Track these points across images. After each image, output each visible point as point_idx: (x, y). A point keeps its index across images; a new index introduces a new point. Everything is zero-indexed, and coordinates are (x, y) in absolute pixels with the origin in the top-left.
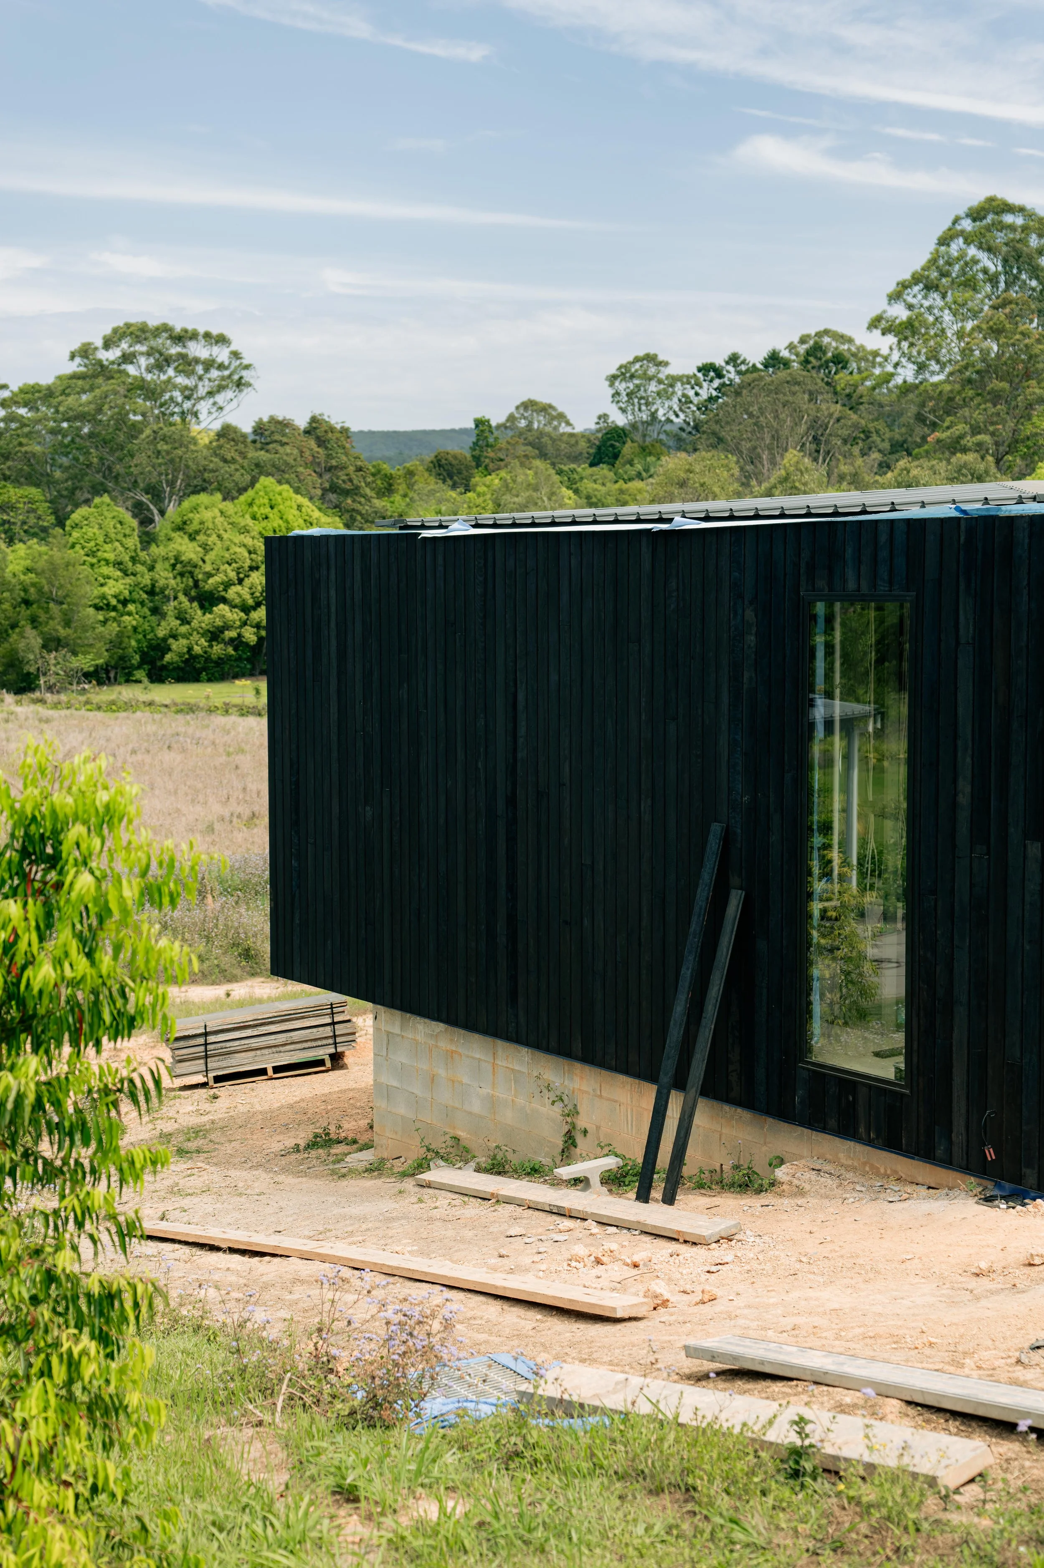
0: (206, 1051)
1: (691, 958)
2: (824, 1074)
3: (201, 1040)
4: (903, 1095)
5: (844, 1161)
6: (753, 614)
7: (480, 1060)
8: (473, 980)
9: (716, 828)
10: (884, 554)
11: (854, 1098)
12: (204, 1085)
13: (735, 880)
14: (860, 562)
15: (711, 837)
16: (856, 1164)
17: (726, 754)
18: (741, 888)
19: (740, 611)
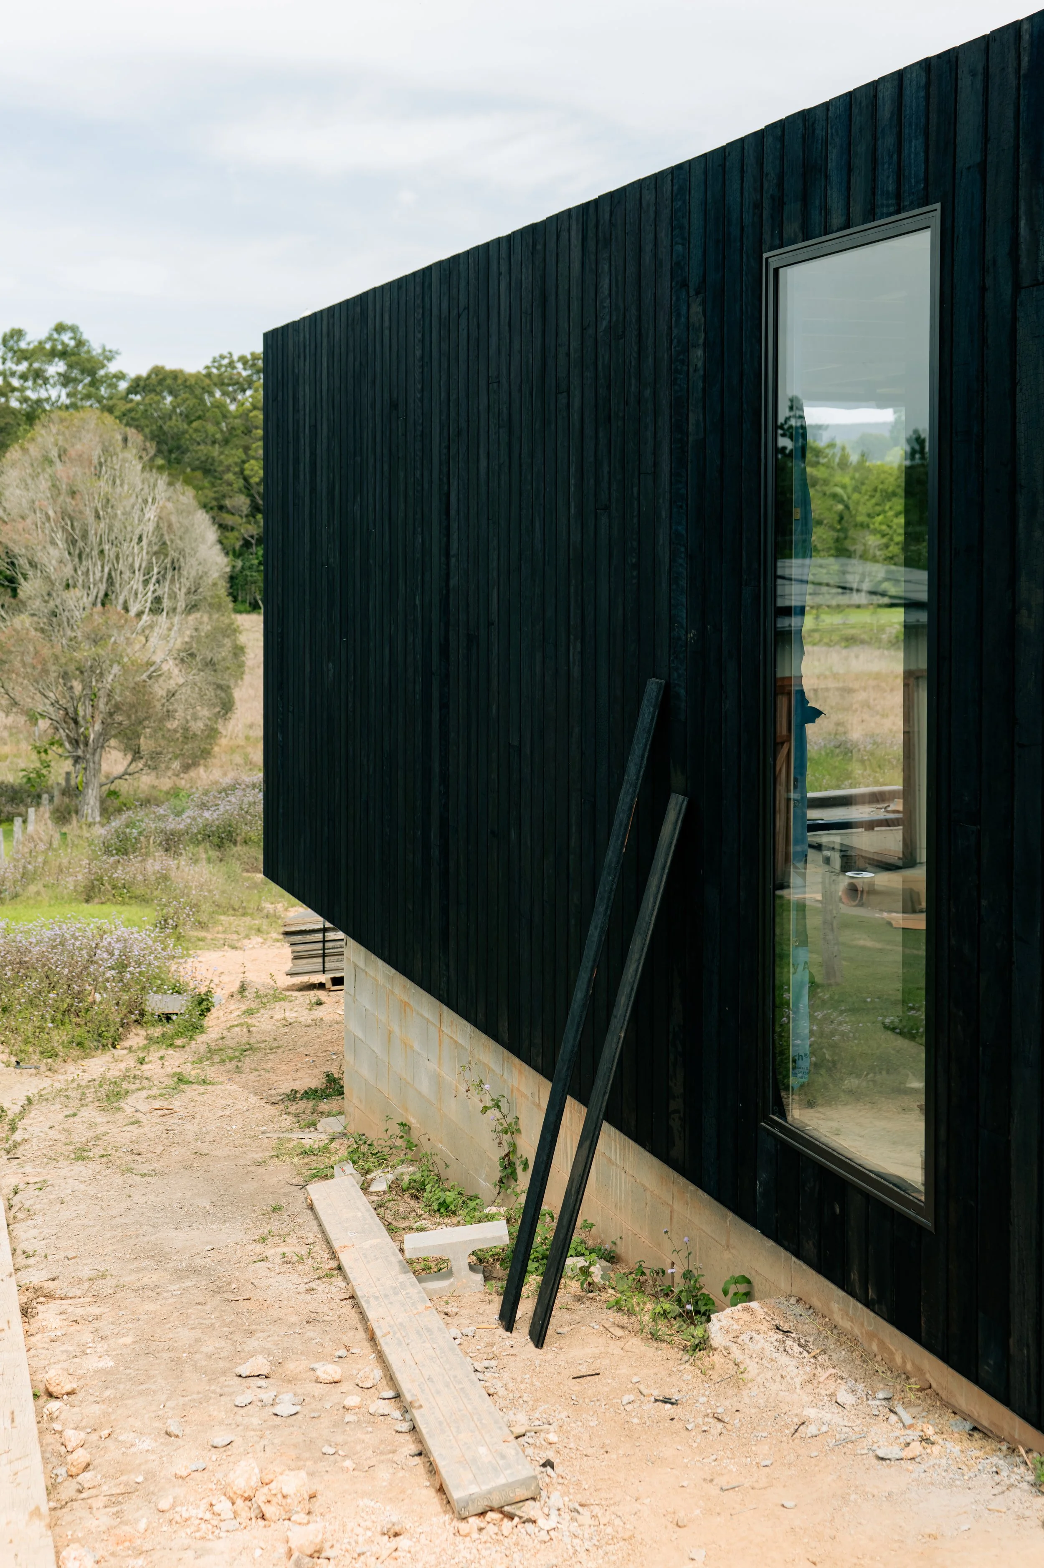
0: (324, 949)
1: (602, 909)
2: (798, 1153)
3: (319, 936)
4: (921, 1228)
5: (838, 1318)
6: (700, 309)
7: (428, 1021)
8: (411, 908)
9: (653, 686)
10: (888, 142)
11: (842, 1209)
12: (321, 986)
13: (678, 779)
14: (850, 170)
15: (645, 702)
16: (857, 1331)
17: (667, 559)
18: (685, 795)
19: (684, 311)
